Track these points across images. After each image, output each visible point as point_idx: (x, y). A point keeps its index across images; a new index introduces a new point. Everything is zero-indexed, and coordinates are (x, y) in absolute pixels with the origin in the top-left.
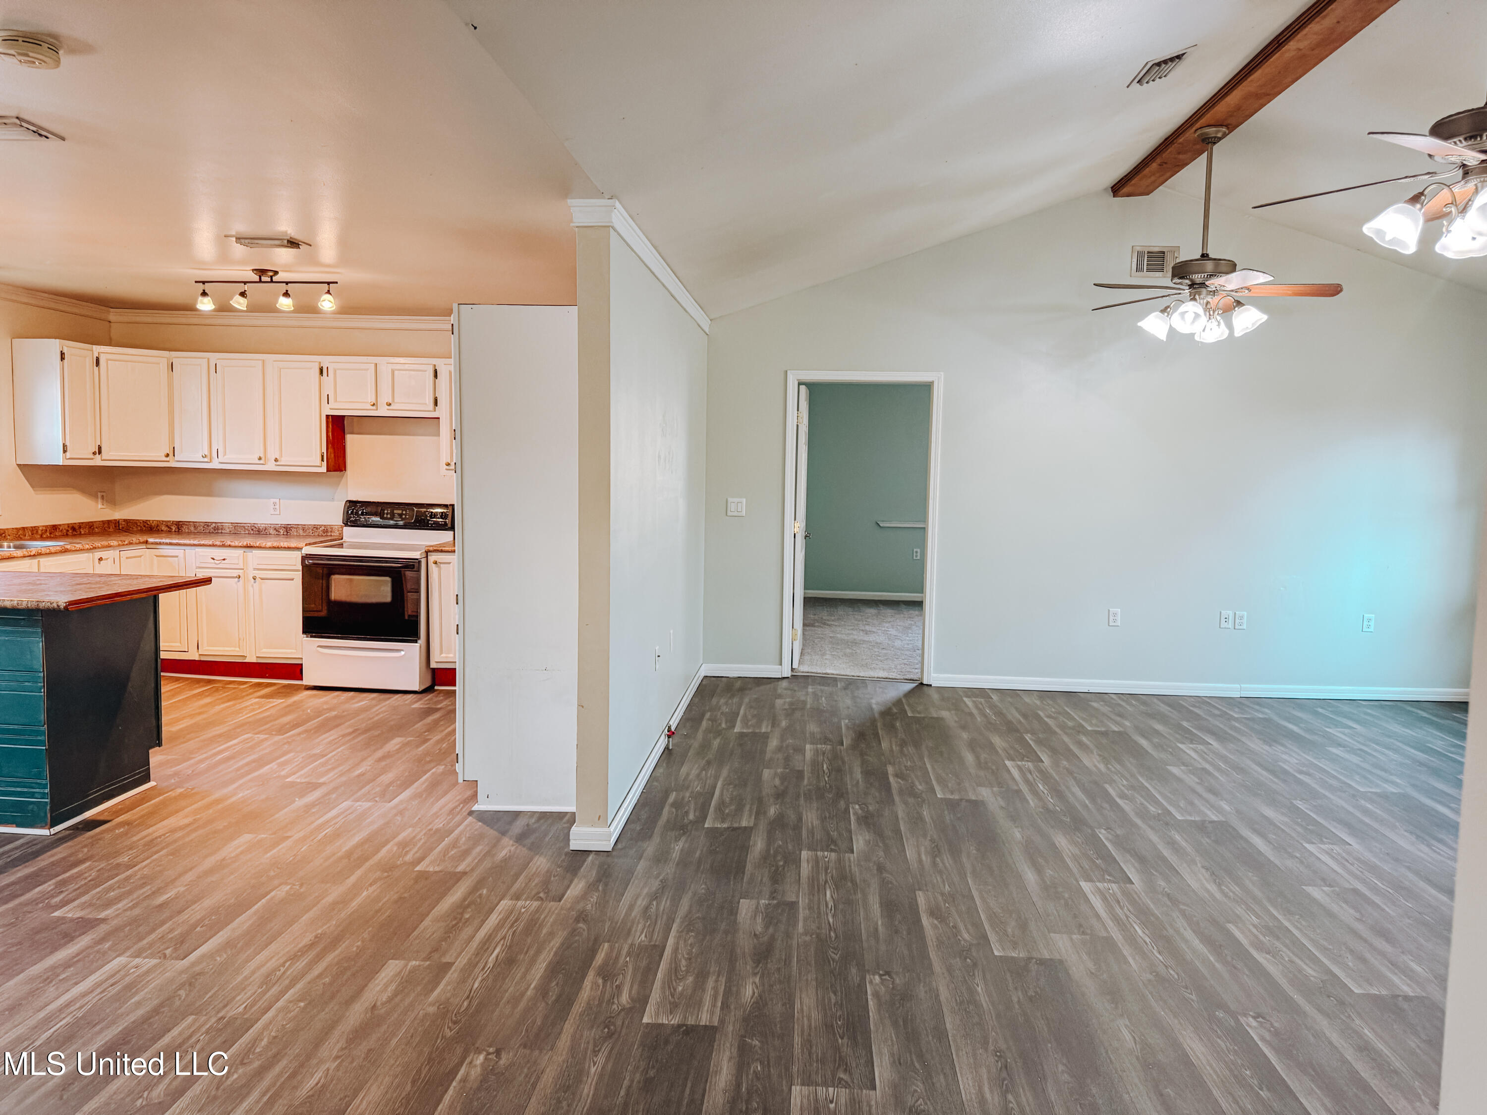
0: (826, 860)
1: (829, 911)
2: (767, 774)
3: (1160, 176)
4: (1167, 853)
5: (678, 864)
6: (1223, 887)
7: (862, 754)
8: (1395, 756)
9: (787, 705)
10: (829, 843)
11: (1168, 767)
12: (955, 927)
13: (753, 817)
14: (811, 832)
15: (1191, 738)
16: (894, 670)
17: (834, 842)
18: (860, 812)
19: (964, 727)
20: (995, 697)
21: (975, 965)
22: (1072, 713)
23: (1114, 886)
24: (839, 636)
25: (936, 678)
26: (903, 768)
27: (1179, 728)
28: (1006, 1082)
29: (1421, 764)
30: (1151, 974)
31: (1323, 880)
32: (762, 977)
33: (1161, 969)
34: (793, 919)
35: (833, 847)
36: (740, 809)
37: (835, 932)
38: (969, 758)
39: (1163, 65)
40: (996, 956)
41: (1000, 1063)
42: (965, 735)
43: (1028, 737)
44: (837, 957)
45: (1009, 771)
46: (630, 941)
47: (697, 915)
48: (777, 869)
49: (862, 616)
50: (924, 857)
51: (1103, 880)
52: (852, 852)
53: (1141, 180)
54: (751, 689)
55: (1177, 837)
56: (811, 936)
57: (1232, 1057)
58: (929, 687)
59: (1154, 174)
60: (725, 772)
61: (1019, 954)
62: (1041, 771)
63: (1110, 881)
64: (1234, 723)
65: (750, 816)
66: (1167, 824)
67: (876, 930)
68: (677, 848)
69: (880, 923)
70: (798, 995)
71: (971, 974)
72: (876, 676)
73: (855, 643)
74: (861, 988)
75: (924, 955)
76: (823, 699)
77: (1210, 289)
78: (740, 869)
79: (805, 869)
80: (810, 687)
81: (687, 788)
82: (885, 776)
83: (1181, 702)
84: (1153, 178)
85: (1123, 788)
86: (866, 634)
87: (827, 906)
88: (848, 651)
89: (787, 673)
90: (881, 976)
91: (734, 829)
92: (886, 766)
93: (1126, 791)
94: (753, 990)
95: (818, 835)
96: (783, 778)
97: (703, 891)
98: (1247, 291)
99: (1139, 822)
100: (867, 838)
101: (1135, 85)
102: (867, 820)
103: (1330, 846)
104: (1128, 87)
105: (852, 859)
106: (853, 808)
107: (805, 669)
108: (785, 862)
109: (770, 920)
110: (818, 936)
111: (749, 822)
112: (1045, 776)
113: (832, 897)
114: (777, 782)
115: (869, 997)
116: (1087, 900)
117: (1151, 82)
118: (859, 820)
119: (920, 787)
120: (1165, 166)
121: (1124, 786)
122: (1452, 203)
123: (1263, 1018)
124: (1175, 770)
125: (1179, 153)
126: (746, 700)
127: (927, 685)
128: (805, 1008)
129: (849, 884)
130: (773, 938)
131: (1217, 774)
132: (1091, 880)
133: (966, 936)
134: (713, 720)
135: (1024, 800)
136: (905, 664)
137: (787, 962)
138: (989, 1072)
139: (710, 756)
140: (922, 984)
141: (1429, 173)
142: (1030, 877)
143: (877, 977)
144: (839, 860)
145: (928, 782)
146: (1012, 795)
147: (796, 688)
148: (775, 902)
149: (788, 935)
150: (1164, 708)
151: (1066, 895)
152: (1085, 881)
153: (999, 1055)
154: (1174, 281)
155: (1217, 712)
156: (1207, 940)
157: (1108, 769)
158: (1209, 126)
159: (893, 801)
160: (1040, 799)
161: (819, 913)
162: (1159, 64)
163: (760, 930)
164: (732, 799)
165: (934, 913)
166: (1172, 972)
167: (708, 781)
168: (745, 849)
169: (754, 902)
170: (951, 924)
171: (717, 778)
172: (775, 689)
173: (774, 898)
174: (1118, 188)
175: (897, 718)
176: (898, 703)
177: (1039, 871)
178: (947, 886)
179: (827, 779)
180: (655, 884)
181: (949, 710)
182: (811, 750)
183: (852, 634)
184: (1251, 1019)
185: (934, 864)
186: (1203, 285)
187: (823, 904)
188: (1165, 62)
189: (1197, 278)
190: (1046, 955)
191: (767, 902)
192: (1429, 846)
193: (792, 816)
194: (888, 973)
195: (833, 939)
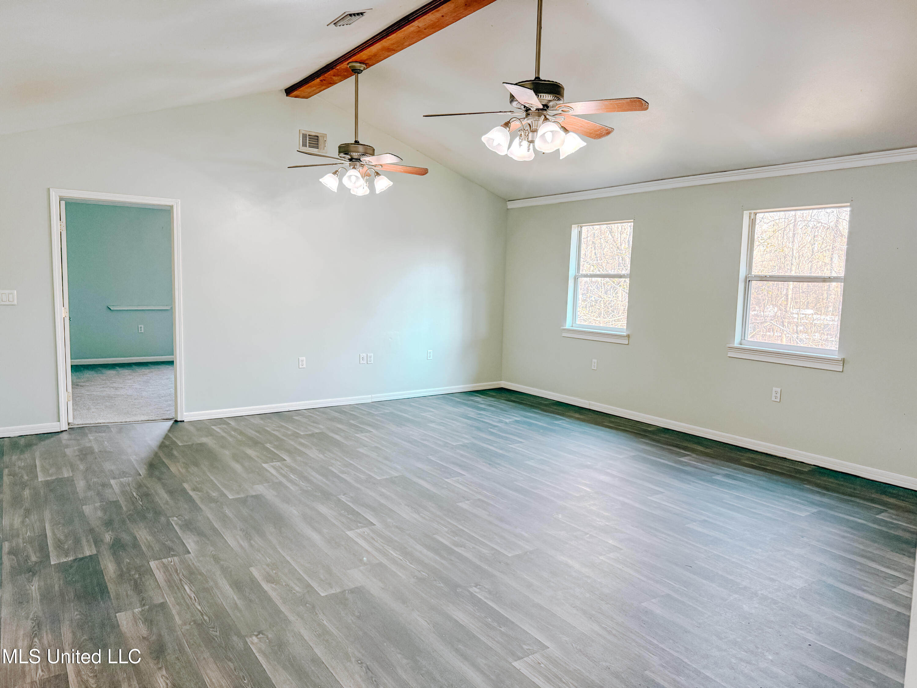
0: (172, 563)
1: (194, 602)
2: (87, 509)
3: (318, 88)
4: (383, 501)
5: (41, 600)
6: (421, 514)
7: (159, 479)
8: (458, 424)
9: (77, 452)
10: (169, 551)
11: (357, 449)
12: (287, 585)
13: (93, 546)
14: (150, 547)
15: (362, 431)
16: (151, 414)
17: (171, 549)
18: (180, 522)
19: (223, 447)
20: (232, 423)
21: (314, 607)
22: (287, 426)
23: (366, 529)
24: (94, 393)
25: (186, 416)
26: (195, 483)
27: (351, 425)
28: (374, 679)
29: (471, 426)
30: (414, 578)
31: (464, 497)
32: (167, 669)
33: (417, 573)
34: (169, 617)
35: (172, 553)
36: (77, 541)
37: (207, 615)
38: (237, 467)
39: (353, 17)
40: (323, 597)
41: (363, 667)
42: (227, 452)
43: (268, 445)
44: (218, 634)
45: (267, 470)
46: (28, 680)
47: (83, 638)
48: (136, 581)
49: (106, 377)
50: (242, 543)
51: (358, 528)
52: (189, 553)
53: (307, 88)
54: (36, 444)
55: (383, 490)
56: (190, 624)
57: (478, 614)
58: (183, 423)
59: (315, 86)
60: (47, 515)
61: (336, 590)
62: (287, 466)
63: (362, 527)
64: (376, 417)
65: (91, 547)
66: (374, 484)
67: (236, 604)
68: (33, 588)
69: (236, 598)
70: (203, 672)
71: (315, 614)
72: (140, 420)
73: (110, 397)
74: (248, 649)
75: (279, 612)
76: (106, 443)
77: (362, 163)
78: (103, 590)
79: (159, 575)
80: (89, 435)
81: (18, 536)
82: (184, 491)
83: (342, 409)
84: (314, 88)
85: (340, 467)
86: (116, 389)
87: (191, 598)
88: (108, 404)
89: (65, 427)
90: (257, 636)
91: (81, 559)
92: (182, 485)
93: (342, 469)
94: (165, 682)
95: (157, 547)
96: (104, 509)
97: (78, 617)
98: (381, 167)
99: (358, 486)
100: (195, 539)
101: (332, 25)
102: (188, 526)
103: (457, 478)
104: (327, 25)
105: (191, 558)
106: (173, 520)
107: (79, 422)
108: (140, 574)
109: (149, 622)
110: (195, 621)
111: (91, 551)
112: (293, 470)
113: (191, 590)
114: (100, 514)
115: (257, 655)
116: (356, 543)
117: (342, 26)
118: (181, 527)
119: (214, 494)
120: (324, 82)
121: (340, 465)
122: (522, 130)
123: (480, 585)
124: (360, 450)
125: (334, 76)
126: (37, 454)
127: (181, 421)
128: (213, 680)
129: (199, 577)
130: (160, 636)
131: (383, 448)
132: (351, 529)
133: (297, 589)
134: (12, 474)
135: (286, 487)
136: (157, 408)
137: (181, 650)
138: (361, 677)
139: (27, 505)
140: (287, 632)
141: (511, 111)
142: (315, 537)
143: (254, 638)
144: (182, 562)
145: (218, 490)
146: (277, 486)
147: (78, 438)
148: (147, 607)
149: (171, 629)
150: (337, 415)
151: (343, 543)
152: (348, 531)
153: (360, 662)
154: (340, 156)
155: (365, 413)
156: (428, 547)
157: (326, 457)
158: (356, 62)
159: (200, 508)
160: (296, 484)
161: (187, 604)
162: (351, 15)
163: (145, 632)
164: (66, 537)
165: (270, 580)
166: (424, 574)
167: (35, 526)
168: (99, 573)
169: (129, 613)
170: (284, 584)
171: (42, 521)
172: (60, 441)
173: (144, 605)
174: (289, 91)
175: (172, 449)
176: (167, 437)
177: (320, 532)
178: (268, 559)
179: (141, 503)
180: (29, 624)
181: (207, 436)
182: (116, 484)
183: (105, 391)
184: (474, 588)
185: (251, 546)
186: (359, 160)
187: (186, 597)
188: (354, 15)
189: (355, 155)
190: (352, 586)
191: (140, 609)
192: (496, 468)
193: (126, 538)
194: (260, 632)
195: (208, 621)
